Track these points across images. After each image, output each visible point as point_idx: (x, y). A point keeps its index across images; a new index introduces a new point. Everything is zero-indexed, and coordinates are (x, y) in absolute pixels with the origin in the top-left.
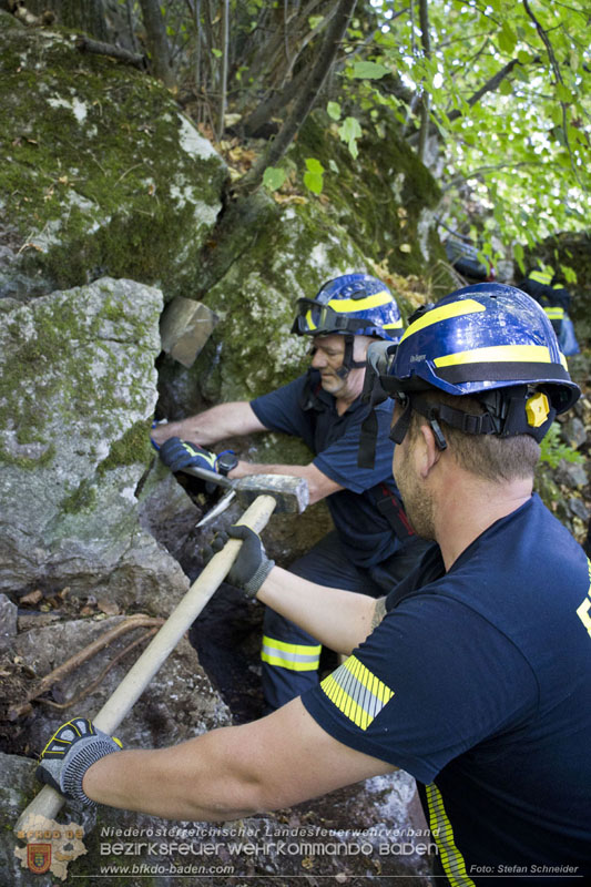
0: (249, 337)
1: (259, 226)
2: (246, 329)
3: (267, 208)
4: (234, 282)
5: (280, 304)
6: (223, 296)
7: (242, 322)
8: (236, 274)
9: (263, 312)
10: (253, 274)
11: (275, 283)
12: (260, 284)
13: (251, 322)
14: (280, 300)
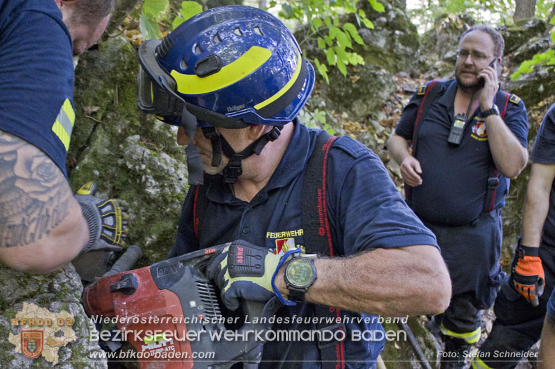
0: (150, 220)
1: (120, 75)
2: (143, 210)
3: (124, 50)
4: (107, 151)
5: (179, 172)
6: (97, 173)
7: (136, 203)
8: (107, 141)
9: (162, 187)
10: (130, 138)
11: (161, 145)
12: (148, 151)
13: (148, 200)
14: (177, 167)
